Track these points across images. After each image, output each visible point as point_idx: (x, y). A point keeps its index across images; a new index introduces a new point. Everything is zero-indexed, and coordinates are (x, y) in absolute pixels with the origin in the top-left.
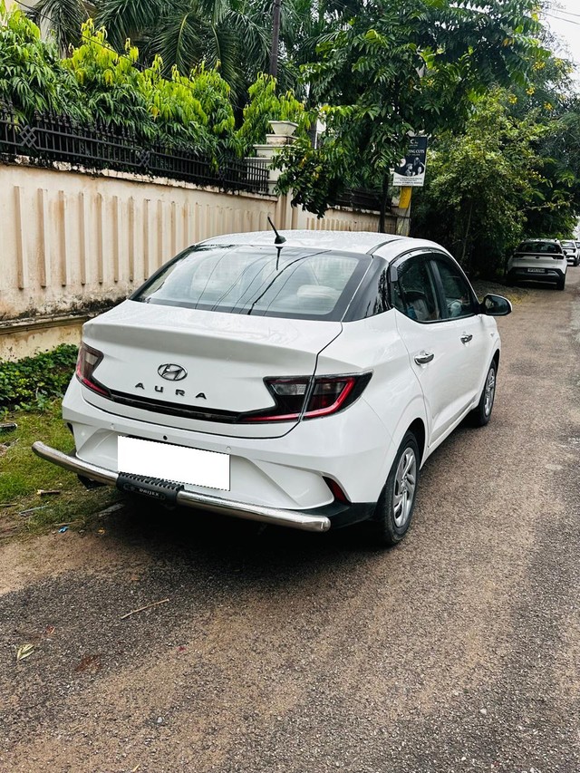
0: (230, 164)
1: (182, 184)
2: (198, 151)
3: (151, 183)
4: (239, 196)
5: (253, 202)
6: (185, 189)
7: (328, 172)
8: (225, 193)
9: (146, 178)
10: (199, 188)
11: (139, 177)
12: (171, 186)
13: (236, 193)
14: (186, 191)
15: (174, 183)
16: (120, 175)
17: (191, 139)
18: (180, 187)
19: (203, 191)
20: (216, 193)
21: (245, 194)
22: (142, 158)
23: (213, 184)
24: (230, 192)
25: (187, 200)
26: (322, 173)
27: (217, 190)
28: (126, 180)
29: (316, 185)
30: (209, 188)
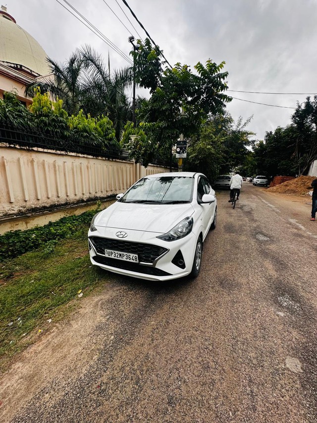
0: (114, 150)
1: (85, 156)
2: (95, 143)
3: (66, 155)
4: (115, 161)
5: (123, 164)
6: (87, 158)
7: (148, 150)
8: (108, 160)
9: (63, 152)
10: (95, 157)
11: (59, 152)
12: (79, 157)
13: (114, 160)
14: (88, 159)
15: (80, 155)
16: (46, 150)
17: (92, 139)
18: (83, 157)
19: (97, 159)
20: (104, 160)
21: (118, 160)
22: (64, 145)
23: (102, 156)
24: (111, 160)
25: (89, 163)
26: (145, 151)
27: (104, 158)
28: (50, 153)
29: (143, 155)
30: (100, 158)
